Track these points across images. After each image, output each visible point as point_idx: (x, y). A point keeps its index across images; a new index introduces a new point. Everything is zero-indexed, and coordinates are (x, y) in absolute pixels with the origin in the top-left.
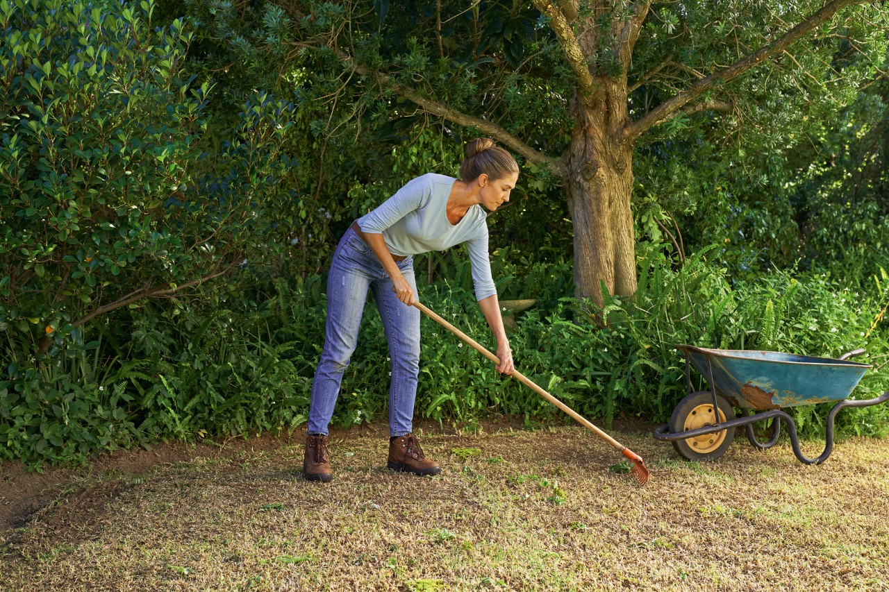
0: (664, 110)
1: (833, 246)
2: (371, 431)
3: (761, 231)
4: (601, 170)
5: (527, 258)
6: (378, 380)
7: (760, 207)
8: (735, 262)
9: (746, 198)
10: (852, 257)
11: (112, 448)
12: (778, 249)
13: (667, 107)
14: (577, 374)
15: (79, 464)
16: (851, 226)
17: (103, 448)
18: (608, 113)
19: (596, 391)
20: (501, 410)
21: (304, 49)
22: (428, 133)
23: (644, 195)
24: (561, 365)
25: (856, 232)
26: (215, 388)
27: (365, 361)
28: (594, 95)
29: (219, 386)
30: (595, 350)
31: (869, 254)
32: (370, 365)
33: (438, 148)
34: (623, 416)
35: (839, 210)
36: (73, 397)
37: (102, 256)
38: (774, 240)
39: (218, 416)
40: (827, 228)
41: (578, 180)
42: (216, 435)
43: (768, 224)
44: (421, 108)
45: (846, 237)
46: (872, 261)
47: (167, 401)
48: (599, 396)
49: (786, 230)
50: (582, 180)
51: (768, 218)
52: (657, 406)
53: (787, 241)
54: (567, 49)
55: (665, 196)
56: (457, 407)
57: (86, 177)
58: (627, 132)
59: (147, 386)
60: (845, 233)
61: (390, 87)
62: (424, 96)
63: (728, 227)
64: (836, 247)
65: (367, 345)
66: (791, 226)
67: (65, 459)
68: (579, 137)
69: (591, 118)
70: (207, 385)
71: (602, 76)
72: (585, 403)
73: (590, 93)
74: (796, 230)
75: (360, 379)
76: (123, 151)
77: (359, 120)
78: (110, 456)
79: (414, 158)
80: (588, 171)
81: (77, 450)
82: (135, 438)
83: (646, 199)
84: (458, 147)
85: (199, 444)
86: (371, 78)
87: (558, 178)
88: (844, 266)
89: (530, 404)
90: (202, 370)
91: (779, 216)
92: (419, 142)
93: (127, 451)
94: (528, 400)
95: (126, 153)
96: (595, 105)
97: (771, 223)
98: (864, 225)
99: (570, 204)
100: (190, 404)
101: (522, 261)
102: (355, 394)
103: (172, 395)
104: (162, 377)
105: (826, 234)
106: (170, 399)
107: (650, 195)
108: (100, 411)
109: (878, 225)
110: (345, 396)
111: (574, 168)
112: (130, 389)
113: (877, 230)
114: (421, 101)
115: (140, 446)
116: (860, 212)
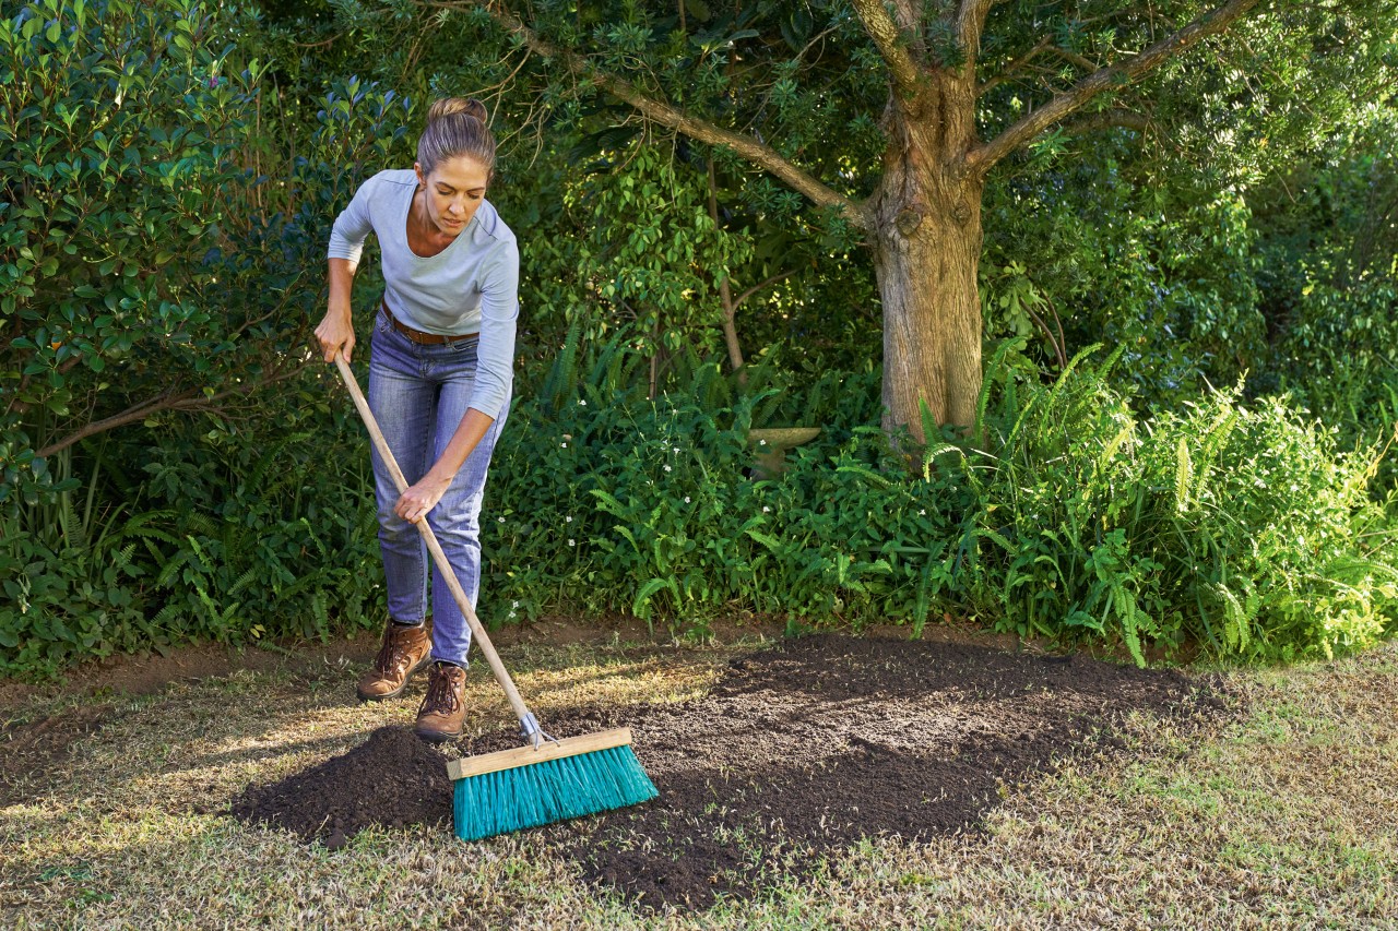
0: (1032, 123)
1: (1318, 354)
2: (538, 633)
3: (1204, 328)
4: (928, 221)
5: (813, 360)
6: (552, 553)
7: (1206, 289)
8: (1155, 375)
9: (1184, 273)
10: (1347, 372)
11: (104, 652)
12: (1231, 357)
13: (1037, 119)
14: (875, 549)
15: (46, 677)
16: (1349, 323)
17: (88, 652)
18: (943, 128)
19: (905, 578)
20: (751, 605)
21: (446, 12)
22: (652, 154)
23: (1004, 263)
24: (850, 535)
25: (1356, 332)
26: (281, 559)
27: (532, 521)
28: (919, 97)
29: (286, 555)
30: (905, 513)
31: (1376, 368)
32: (540, 528)
33: (667, 179)
34: (948, 620)
35: (1330, 296)
36: (42, 568)
37: (76, 340)
38: (1226, 341)
39: (284, 603)
40: (1311, 324)
41: (890, 235)
42: (281, 634)
43: (1217, 315)
44: (639, 113)
45: (1340, 340)
46: (1378, 378)
47: (199, 576)
48: (910, 588)
49: (1245, 326)
50: (897, 236)
51: (1218, 306)
52: (1003, 605)
53: (1246, 345)
54: (867, 19)
55: (1039, 266)
56: (678, 598)
57: (47, 209)
58: (971, 159)
59: (170, 551)
60: (1339, 333)
61: (588, 77)
62: (644, 94)
63: (1147, 319)
64: (1324, 355)
65: (538, 495)
66: (1255, 320)
67: (22, 668)
68: (896, 165)
69: (915, 134)
70: (266, 554)
71: (934, 67)
72: (886, 598)
73: (913, 94)
74: (1261, 327)
75: (523, 550)
76: (103, 167)
77: (539, 131)
78: (100, 665)
79: (627, 194)
80: (908, 221)
81: (44, 654)
82: (146, 637)
83: (1007, 270)
84: (701, 178)
85: (252, 648)
86: (560, 62)
87: (861, 231)
88: (1335, 386)
89: (796, 597)
90: (262, 530)
91: (1236, 304)
92: (637, 169)
93: (129, 658)
94: (793, 589)
95: (110, 171)
96: (921, 114)
97: (1221, 314)
98: (1369, 321)
99: (879, 274)
100: (239, 584)
101: (804, 366)
102: (510, 574)
103: (209, 569)
104: (191, 539)
105: (1309, 334)
106: (206, 575)
107: (1014, 263)
108: (87, 592)
109: (1391, 321)
110: (497, 577)
111: (886, 216)
112: (141, 556)
113: (1391, 329)
114: (640, 103)
115: (153, 650)
116: (1365, 300)
